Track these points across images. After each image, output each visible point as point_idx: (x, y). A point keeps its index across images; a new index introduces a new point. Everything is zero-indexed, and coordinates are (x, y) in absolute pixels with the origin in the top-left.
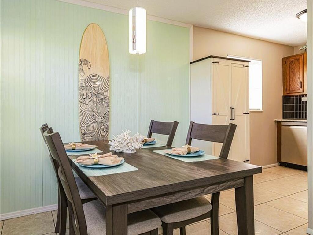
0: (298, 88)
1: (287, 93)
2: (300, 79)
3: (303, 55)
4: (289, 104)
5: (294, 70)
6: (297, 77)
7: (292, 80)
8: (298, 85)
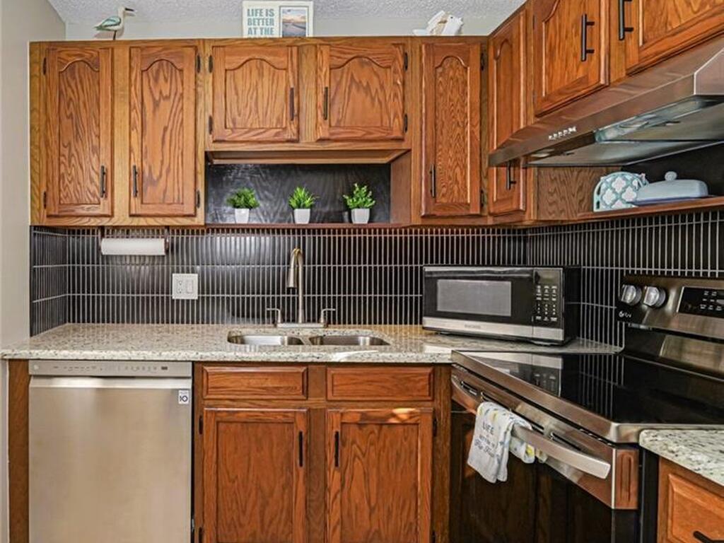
0: (94, 195)
1: (49, 216)
2: (102, 157)
3: (113, 49)
4: (51, 266)
5: (77, 108)
6: (88, 146)
7: (71, 155)
8: (92, 181)
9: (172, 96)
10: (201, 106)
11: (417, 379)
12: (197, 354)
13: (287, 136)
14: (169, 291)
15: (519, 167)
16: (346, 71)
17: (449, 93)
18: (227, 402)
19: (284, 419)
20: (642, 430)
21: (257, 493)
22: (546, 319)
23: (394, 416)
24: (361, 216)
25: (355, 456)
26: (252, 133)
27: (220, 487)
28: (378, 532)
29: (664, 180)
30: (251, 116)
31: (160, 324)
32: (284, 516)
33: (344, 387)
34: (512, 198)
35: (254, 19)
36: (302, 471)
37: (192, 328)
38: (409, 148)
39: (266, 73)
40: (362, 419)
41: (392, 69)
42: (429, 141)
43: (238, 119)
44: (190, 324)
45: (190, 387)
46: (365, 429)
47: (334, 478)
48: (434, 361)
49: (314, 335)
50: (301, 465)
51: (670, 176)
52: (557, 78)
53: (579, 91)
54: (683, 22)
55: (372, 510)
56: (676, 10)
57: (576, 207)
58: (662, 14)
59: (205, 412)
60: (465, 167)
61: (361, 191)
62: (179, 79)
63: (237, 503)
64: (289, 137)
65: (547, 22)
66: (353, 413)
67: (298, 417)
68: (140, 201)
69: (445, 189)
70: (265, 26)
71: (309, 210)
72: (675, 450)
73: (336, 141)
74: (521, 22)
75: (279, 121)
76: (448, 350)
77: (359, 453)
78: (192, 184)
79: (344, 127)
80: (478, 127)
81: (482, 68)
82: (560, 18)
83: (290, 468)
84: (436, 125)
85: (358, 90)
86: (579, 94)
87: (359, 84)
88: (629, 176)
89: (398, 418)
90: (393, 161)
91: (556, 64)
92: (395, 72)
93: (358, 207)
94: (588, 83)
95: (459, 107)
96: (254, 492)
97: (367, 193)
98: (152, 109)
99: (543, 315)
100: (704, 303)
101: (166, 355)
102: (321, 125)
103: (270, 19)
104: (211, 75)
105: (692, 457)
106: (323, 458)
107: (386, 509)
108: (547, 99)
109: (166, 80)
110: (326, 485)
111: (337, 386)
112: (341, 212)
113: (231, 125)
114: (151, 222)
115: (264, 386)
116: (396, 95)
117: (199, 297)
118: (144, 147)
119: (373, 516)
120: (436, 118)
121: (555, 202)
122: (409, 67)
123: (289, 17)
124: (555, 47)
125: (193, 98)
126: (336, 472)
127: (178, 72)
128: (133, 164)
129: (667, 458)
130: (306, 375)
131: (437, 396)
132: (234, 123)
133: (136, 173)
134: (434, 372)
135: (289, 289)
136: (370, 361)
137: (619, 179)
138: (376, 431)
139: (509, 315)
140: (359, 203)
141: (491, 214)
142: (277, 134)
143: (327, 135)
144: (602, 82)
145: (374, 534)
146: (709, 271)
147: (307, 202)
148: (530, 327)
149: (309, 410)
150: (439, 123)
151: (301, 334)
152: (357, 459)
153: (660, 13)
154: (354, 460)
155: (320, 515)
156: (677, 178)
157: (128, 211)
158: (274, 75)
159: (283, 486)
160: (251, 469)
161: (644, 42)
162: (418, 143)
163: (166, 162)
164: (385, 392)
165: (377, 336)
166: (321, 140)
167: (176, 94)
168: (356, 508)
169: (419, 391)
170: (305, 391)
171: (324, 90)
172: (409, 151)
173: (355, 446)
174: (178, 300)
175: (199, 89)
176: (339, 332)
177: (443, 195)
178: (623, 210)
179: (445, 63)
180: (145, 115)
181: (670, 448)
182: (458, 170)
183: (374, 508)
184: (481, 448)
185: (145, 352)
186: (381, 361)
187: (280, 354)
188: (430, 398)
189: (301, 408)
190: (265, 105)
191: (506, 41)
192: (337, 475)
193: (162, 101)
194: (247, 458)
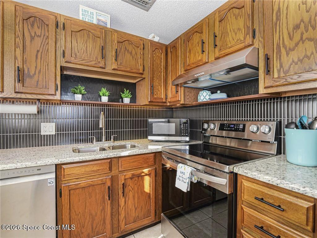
9: (42, 36)
10: (58, 45)
11: (150, 158)
12: (59, 160)
13: (101, 65)
14: (39, 131)
15: (179, 86)
16: (123, 44)
17: (157, 61)
18: (74, 180)
19: (102, 182)
20: (234, 167)
21: (89, 217)
22: (185, 134)
23: (143, 172)
24: (127, 101)
25: (130, 190)
26: (84, 61)
27: (71, 219)
28: (138, 216)
29: (217, 93)
30: (84, 54)
31: (34, 147)
32: (102, 222)
33: (126, 165)
34: (177, 97)
35: (85, 14)
36: (109, 202)
37: (53, 148)
38: (145, 77)
39: (91, 37)
40: (132, 176)
41: (139, 48)
42: (151, 76)
43: (78, 54)
44: (51, 146)
45: (54, 176)
46: (133, 179)
47: (122, 201)
48: (156, 151)
49: (109, 146)
50: (109, 200)
51: (219, 92)
52: (192, 59)
53: (199, 63)
54: (232, 45)
55: (136, 209)
56: (230, 41)
57: (193, 100)
58: (225, 42)
59: (63, 187)
60: (161, 86)
61: (127, 92)
62: (46, 29)
63: (80, 224)
64: (101, 66)
65: (188, 42)
66: (129, 174)
67: (107, 180)
68: (22, 85)
69: (156, 93)
70: (90, 18)
71: (108, 97)
72: (246, 172)
73: (120, 70)
74: (180, 41)
75: (97, 58)
76: (161, 147)
77: (131, 189)
78: (54, 80)
79: (123, 66)
80: (165, 73)
81: (166, 55)
82: (193, 41)
83: (104, 202)
84: (153, 71)
85: (128, 53)
86: (199, 64)
87: (128, 51)
88: (207, 92)
89: (145, 173)
90: (137, 82)
91: (191, 55)
92: (140, 49)
93: (126, 97)
94: (202, 61)
95: (160, 66)
96: (88, 216)
97: (129, 92)
98: (30, 39)
99: (184, 133)
100: (225, 127)
101: (40, 163)
102: (114, 63)
103: (92, 16)
104: (64, 31)
105: (253, 174)
106: (118, 194)
107: (141, 207)
108: (189, 65)
109: (39, 28)
110: (119, 205)
111: (123, 165)
112: (119, 99)
113: (74, 56)
114: (29, 96)
115: (93, 170)
116: (141, 58)
117: (56, 133)
118: (24, 59)
119: (136, 211)
120: (153, 68)
121: (188, 98)
122: (145, 49)
123: (100, 18)
124: (191, 49)
125: (54, 39)
126: (123, 199)
127: (45, 25)
128: (17, 65)
129: (244, 175)
130: (110, 163)
131: (156, 163)
132: (76, 56)
133: (19, 70)
134: (155, 155)
135: (100, 128)
136: (136, 154)
137: (205, 92)
138: (137, 179)
139: (175, 134)
140: (126, 96)
141: (169, 102)
142: (96, 64)
143: (116, 67)
144: (207, 61)
145: (137, 217)
146: (224, 119)
147: (107, 94)
148: (180, 137)
149: (112, 176)
150: (154, 70)
151: (104, 146)
152: (130, 191)
153: (225, 41)
154: (129, 192)
155: (117, 217)
156: (220, 93)
157: (14, 89)
158: (94, 39)
159: (101, 211)
160: (87, 207)
161: (220, 50)
162: (148, 76)
163: (39, 68)
164: (140, 164)
165: (133, 144)
166: (114, 69)
167: (44, 36)
168: (130, 210)
169: (151, 162)
170: (110, 169)
171: (115, 50)
172: (145, 78)
173: (130, 187)
174: (44, 136)
175: (58, 37)
176: (119, 144)
177: (155, 95)
178: (206, 101)
179: (156, 50)
180: (26, 42)
181: (245, 172)
182: (159, 86)
183: (137, 208)
184: (180, 180)
185: (26, 163)
186: (140, 153)
187: (100, 155)
188: (154, 164)
189: (108, 176)
190: (91, 50)
191: (174, 46)
192: (123, 200)
193: (36, 37)
194: (85, 203)
